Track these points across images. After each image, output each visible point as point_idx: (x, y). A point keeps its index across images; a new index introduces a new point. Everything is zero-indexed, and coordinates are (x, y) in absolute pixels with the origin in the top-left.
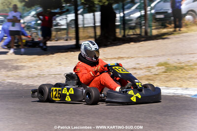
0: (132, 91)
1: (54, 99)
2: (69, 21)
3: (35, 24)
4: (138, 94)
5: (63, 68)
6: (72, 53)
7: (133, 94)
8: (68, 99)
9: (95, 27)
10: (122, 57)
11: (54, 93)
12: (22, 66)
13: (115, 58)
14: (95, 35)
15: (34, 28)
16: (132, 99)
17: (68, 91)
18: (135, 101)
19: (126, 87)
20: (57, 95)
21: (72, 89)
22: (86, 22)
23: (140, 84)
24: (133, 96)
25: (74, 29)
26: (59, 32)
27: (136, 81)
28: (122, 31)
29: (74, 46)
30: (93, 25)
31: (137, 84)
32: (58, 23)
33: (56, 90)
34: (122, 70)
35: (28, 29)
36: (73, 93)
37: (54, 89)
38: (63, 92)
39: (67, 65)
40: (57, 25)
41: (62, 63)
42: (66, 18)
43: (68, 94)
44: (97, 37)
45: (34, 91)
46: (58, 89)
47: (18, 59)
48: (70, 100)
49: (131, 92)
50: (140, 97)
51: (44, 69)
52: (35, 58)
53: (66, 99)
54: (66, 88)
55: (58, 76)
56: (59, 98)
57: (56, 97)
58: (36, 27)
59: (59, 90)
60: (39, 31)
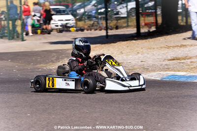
2: (129, 9)
3: (95, 13)
5: (125, 57)
6: (134, 41)
10: (185, 45)
13: (178, 46)
15: (95, 17)
25: (135, 17)
26: (119, 21)
28: (184, 18)
29: (135, 35)
32: (119, 12)
35: (88, 18)
39: (128, 54)
40: (117, 13)
41: (123, 52)
42: (126, 7)
60: (99, 20)
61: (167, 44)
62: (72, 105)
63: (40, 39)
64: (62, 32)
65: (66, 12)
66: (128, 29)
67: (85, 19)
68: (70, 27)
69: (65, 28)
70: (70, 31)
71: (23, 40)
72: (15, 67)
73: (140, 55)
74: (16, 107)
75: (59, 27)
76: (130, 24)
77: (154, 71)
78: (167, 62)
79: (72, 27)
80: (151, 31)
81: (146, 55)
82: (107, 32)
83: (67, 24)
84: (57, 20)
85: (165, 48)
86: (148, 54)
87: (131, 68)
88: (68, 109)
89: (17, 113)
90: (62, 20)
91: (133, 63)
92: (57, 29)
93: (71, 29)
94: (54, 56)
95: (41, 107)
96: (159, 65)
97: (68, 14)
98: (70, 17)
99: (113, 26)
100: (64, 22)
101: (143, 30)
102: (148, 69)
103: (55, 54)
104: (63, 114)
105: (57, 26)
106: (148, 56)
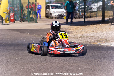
3: (78, 8)
5: (95, 33)
12: (71, 31)
15: (78, 11)
25: (101, 11)
32: (92, 7)
39: (97, 31)
40: (91, 9)
41: (94, 31)
47: (69, 28)
51: (84, 33)
52: (78, 27)
55: (92, 38)
58: (79, 10)
60: (80, 12)
63: (46, 22)
64: (58, 19)
65: (61, 8)
66: (97, 18)
68: (63, 16)
69: (60, 17)
70: (63, 18)
71: (36, 22)
72: (32, 37)
73: (104, 32)
75: (57, 16)
76: (98, 15)
79: (64, 16)
82: (85, 19)
83: (61, 14)
84: (56, 12)
87: (98, 40)
90: (59, 12)
91: (100, 37)
92: (55, 17)
93: (63, 17)
97: (62, 8)
98: (63, 10)
99: (88, 16)
100: (60, 13)
101: (106, 19)
106: (109, 33)
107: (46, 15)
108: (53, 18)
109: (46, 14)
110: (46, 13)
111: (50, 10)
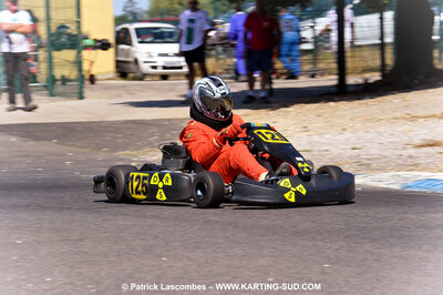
0: (288, 180)
1: (134, 196)
2: (318, 33)
4: (301, 186)
6: (332, 104)
7: (290, 186)
8: (161, 196)
9: (382, 46)
11: (135, 184)
13: (434, 116)
14: (383, 65)
16: (287, 196)
17: (161, 180)
18: (293, 200)
19: (278, 171)
20: (140, 189)
21: (168, 175)
22: (358, 35)
23: (306, 165)
24: (289, 189)
27: (298, 159)
29: (335, 89)
30: (379, 42)
31: (300, 165)
33: (138, 177)
34: (273, 138)
36: (170, 184)
37: (136, 174)
38: (152, 183)
41: (310, 126)
42: (312, 27)
43: (161, 185)
44: (388, 68)
45: (98, 181)
46: (142, 175)
48: (164, 198)
49: (285, 182)
50: (304, 192)
53: (158, 197)
54: (156, 174)
56: (144, 194)
57: (138, 193)
59: (145, 178)
61: (408, 112)
62: (207, 239)
63: (119, 96)
65: (175, 37)
67: (218, 54)
71: (81, 97)
72: (66, 155)
73: (348, 134)
74: (81, 240)
75: (160, 70)
76: (320, 66)
77: (383, 170)
78: (413, 152)
80: (371, 81)
81: (362, 134)
84: (154, 54)
85: (406, 119)
86: (367, 132)
88: (198, 248)
89: (85, 253)
90: (166, 55)
94: (153, 134)
95: (137, 242)
96: (395, 157)
101: (351, 80)
102: (369, 165)
103: (155, 129)
104: (190, 259)
105: (154, 67)
106: (369, 136)
107: (117, 67)
108: (142, 77)
109: (118, 62)
110: (119, 59)
111: (133, 49)
